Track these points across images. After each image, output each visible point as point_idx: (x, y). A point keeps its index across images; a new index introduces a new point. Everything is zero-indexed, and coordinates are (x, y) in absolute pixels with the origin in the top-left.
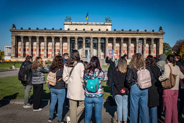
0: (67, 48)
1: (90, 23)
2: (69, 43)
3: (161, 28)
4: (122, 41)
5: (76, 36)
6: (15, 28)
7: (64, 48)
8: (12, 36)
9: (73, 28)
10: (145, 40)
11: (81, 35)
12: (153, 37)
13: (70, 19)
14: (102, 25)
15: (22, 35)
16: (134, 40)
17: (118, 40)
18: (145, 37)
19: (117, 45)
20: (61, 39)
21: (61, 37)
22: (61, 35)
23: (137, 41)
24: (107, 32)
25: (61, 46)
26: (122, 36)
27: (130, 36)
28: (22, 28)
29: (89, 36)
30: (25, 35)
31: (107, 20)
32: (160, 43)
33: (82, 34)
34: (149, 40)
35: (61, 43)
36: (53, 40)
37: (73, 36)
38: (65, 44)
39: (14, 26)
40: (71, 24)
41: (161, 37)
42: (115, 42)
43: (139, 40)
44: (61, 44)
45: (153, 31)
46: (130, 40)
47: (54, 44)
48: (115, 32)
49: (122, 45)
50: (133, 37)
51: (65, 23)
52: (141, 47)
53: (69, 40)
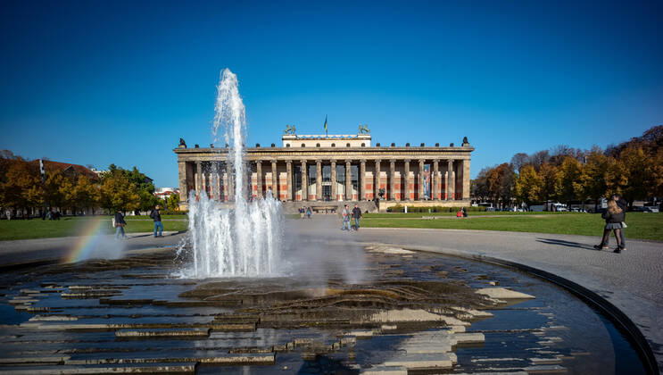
0: (286, 183)
1: (331, 136)
2: (290, 172)
3: (465, 141)
4: (392, 166)
5: (304, 158)
6: (183, 146)
7: (281, 183)
8: (179, 162)
9: (296, 145)
10: (436, 164)
11: (313, 157)
12: (451, 157)
13: (292, 130)
14: (354, 139)
15: (198, 158)
16: (415, 164)
17: (385, 164)
18: (436, 157)
19: (383, 175)
20: (274, 165)
21: (274, 161)
22: (274, 156)
23: (422, 165)
24: (363, 150)
25: (275, 178)
26: (393, 157)
27: (408, 157)
28: (197, 146)
29: (329, 158)
30: (203, 159)
31: (362, 130)
32: (464, 169)
33: (315, 153)
34: (443, 164)
35: (275, 173)
36: (259, 167)
37: (297, 158)
38: (283, 175)
39: (183, 143)
40: (296, 139)
41: (468, 157)
42: (379, 169)
43: (425, 163)
44: (275, 175)
45: (452, 145)
46: (407, 164)
47: (260, 175)
48: (378, 149)
49: (392, 173)
50: (412, 158)
51: (284, 137)
52: (428, 177)
53: (289, 167)
